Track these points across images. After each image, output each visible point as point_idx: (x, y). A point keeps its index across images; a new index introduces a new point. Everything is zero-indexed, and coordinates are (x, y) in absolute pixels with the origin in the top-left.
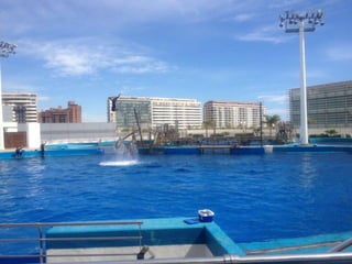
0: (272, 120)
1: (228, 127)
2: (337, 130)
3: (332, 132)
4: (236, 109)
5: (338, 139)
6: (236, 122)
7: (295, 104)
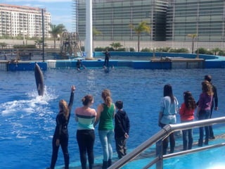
0: (57, 30)
1: (6, 36)
2: (122, 43)
3: (117, 45)
4: (15, 14)
5: (122, 53)
6: (15, 31)
7: (81, 12)
